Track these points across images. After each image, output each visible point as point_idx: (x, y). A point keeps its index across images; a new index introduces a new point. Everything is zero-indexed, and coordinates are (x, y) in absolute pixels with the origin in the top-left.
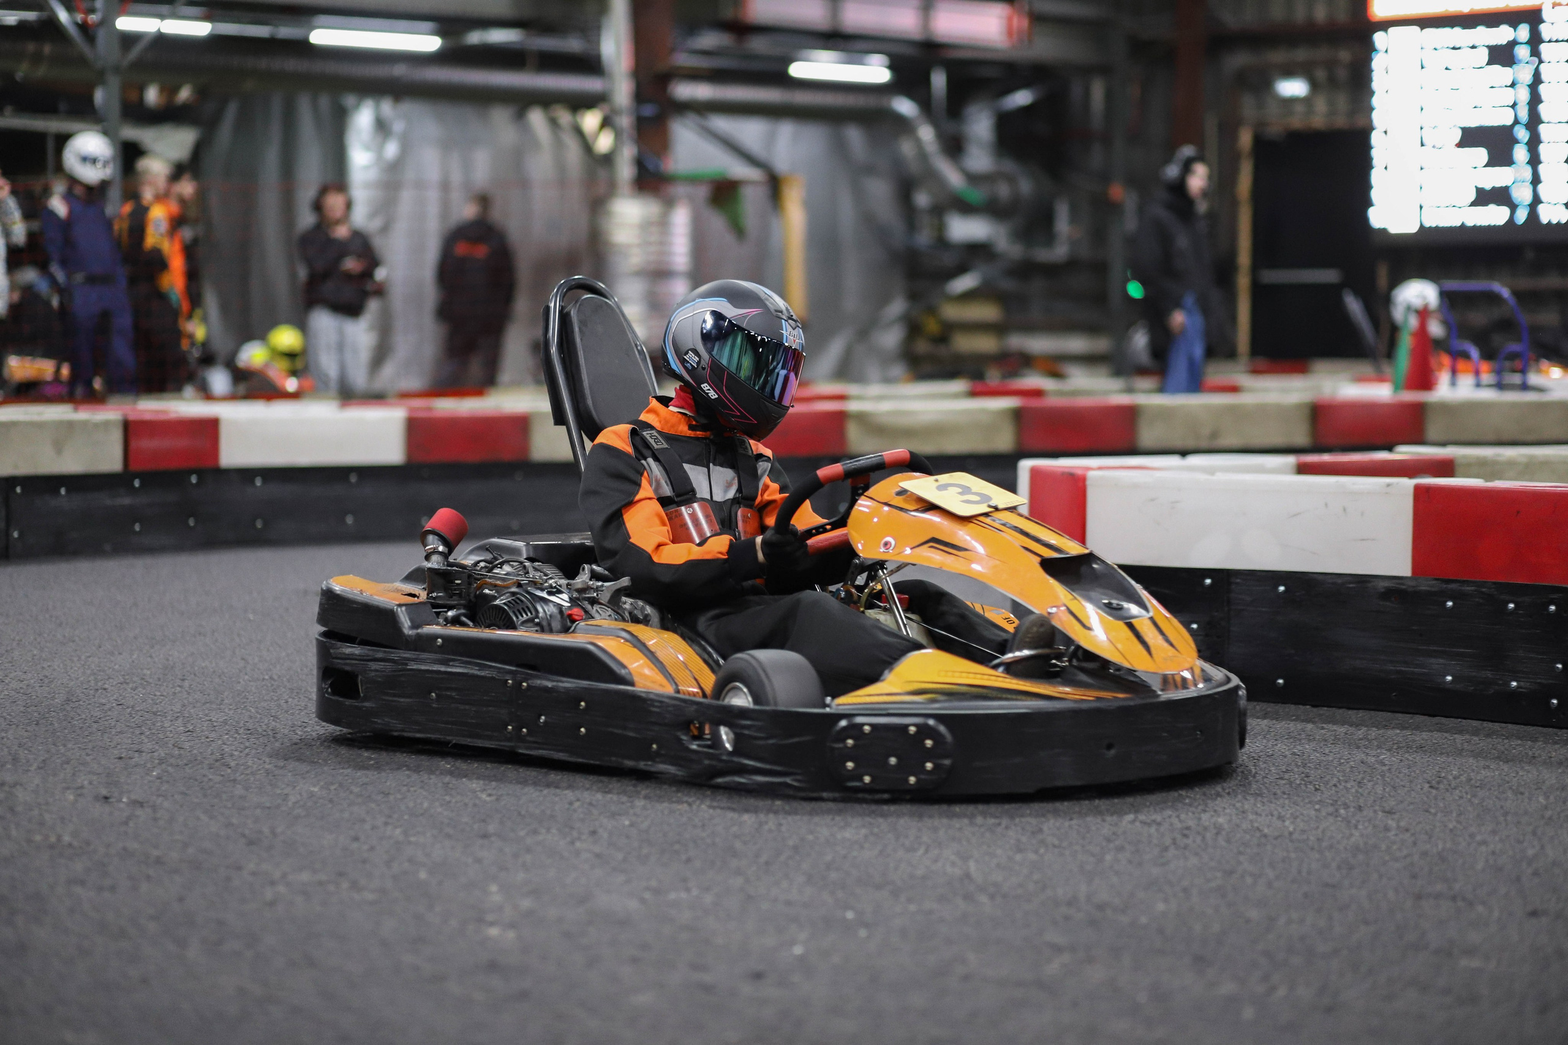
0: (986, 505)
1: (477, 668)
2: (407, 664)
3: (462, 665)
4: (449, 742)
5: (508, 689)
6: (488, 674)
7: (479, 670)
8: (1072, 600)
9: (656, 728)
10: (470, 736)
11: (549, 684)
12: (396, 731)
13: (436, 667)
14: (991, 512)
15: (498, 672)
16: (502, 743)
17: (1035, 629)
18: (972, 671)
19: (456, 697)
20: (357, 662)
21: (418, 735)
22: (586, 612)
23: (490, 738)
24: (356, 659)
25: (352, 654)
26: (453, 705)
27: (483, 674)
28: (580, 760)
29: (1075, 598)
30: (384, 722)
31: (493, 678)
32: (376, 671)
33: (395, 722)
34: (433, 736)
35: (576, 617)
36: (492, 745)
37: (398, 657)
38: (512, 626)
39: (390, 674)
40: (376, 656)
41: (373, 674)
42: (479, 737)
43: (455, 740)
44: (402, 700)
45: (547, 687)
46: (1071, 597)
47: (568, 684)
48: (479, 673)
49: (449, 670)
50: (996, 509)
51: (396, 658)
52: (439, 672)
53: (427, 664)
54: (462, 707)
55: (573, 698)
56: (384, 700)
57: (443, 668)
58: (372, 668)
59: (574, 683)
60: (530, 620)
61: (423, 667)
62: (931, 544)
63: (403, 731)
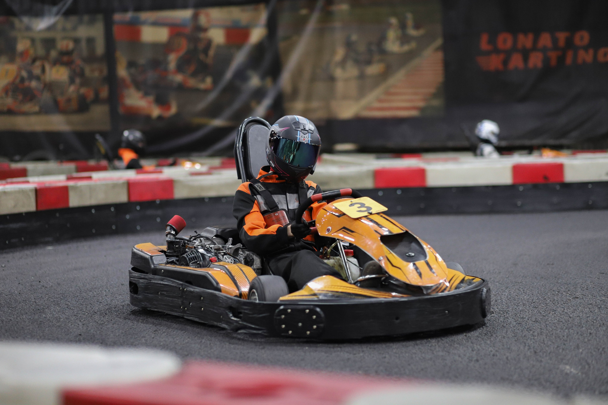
0: (367, 212)
1: (171, 282)
2: (151, 281)
3: (167, 281)
4: (165, 313)
5: (181, 291)
6: (175, 285)
7: (172, 283)
8: (389, 254)
9: (222, 309)
10: (171, 311)
11: (192, 290)
12: (149, 308)
13: (159, 282)
14: (368, 215)
15: (178, 284)
16: (179, 314)
17: (371, 267)
18: (342, 285)
19: (166, 294)
20: (136, 279)
21: (156, 310)
22: (219, 259)
23: (176, 311)
24: (136, 278)
25: (135, 276)
26: (165, 298)
27: (173, 285)
28: (202, 322)
29: (391, 253)
30: (144, 304)
31: (176, 287)
32: (142, 283)
33: (148, 304)
34: (160, 310)
35: (213, 261)
36: (177, 314)
37: (148, 277)
38: (187, 265)
39: (146, 284)
40: (142, 277)
41: (141, 284)
42: (173, 311)
43: (166, 312)
44: (150, 295)
45: (191, 291)
46: (389, 252)
47: (198, 289)
48: (171, 284)
49: (163, 283)
50: (371, 214)
51: (148, 278)
52: (160, 284)
53: (157, 280)
54: (168, 298)
55: (199, 296)
56: (145, 295)
57: (162, 282)
58: (141, 282)
59: (199, 289)
60: (196, 262)
61: (156, 282)
62: (343, 230)
63: (151, 308)
